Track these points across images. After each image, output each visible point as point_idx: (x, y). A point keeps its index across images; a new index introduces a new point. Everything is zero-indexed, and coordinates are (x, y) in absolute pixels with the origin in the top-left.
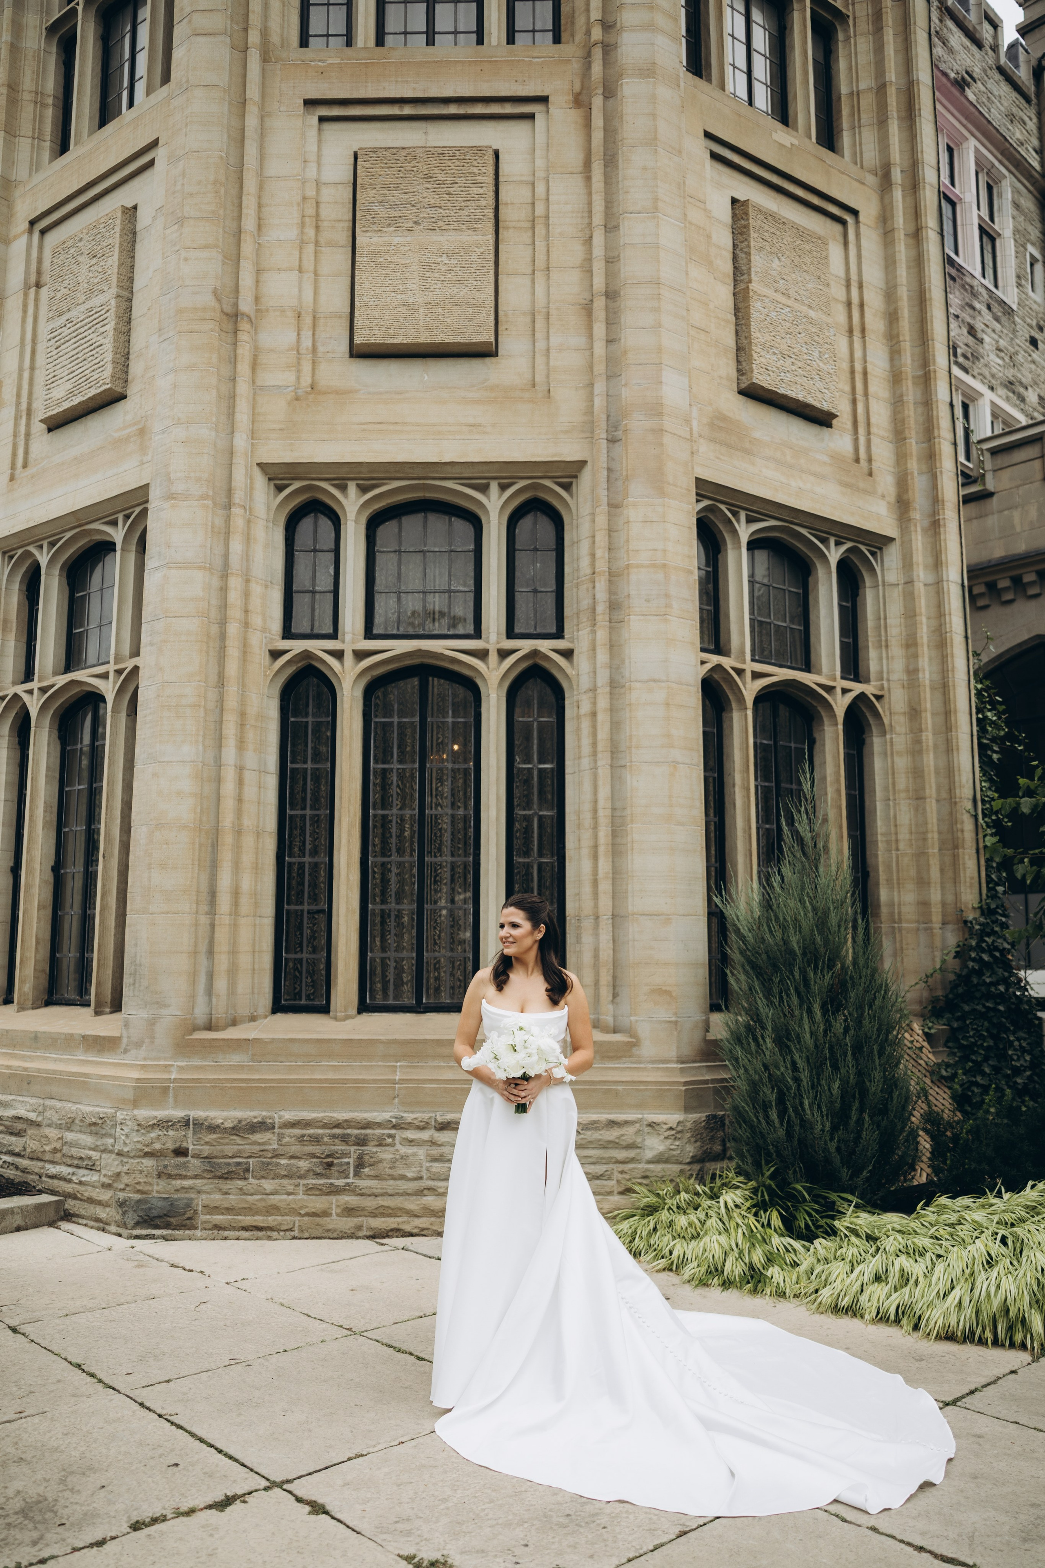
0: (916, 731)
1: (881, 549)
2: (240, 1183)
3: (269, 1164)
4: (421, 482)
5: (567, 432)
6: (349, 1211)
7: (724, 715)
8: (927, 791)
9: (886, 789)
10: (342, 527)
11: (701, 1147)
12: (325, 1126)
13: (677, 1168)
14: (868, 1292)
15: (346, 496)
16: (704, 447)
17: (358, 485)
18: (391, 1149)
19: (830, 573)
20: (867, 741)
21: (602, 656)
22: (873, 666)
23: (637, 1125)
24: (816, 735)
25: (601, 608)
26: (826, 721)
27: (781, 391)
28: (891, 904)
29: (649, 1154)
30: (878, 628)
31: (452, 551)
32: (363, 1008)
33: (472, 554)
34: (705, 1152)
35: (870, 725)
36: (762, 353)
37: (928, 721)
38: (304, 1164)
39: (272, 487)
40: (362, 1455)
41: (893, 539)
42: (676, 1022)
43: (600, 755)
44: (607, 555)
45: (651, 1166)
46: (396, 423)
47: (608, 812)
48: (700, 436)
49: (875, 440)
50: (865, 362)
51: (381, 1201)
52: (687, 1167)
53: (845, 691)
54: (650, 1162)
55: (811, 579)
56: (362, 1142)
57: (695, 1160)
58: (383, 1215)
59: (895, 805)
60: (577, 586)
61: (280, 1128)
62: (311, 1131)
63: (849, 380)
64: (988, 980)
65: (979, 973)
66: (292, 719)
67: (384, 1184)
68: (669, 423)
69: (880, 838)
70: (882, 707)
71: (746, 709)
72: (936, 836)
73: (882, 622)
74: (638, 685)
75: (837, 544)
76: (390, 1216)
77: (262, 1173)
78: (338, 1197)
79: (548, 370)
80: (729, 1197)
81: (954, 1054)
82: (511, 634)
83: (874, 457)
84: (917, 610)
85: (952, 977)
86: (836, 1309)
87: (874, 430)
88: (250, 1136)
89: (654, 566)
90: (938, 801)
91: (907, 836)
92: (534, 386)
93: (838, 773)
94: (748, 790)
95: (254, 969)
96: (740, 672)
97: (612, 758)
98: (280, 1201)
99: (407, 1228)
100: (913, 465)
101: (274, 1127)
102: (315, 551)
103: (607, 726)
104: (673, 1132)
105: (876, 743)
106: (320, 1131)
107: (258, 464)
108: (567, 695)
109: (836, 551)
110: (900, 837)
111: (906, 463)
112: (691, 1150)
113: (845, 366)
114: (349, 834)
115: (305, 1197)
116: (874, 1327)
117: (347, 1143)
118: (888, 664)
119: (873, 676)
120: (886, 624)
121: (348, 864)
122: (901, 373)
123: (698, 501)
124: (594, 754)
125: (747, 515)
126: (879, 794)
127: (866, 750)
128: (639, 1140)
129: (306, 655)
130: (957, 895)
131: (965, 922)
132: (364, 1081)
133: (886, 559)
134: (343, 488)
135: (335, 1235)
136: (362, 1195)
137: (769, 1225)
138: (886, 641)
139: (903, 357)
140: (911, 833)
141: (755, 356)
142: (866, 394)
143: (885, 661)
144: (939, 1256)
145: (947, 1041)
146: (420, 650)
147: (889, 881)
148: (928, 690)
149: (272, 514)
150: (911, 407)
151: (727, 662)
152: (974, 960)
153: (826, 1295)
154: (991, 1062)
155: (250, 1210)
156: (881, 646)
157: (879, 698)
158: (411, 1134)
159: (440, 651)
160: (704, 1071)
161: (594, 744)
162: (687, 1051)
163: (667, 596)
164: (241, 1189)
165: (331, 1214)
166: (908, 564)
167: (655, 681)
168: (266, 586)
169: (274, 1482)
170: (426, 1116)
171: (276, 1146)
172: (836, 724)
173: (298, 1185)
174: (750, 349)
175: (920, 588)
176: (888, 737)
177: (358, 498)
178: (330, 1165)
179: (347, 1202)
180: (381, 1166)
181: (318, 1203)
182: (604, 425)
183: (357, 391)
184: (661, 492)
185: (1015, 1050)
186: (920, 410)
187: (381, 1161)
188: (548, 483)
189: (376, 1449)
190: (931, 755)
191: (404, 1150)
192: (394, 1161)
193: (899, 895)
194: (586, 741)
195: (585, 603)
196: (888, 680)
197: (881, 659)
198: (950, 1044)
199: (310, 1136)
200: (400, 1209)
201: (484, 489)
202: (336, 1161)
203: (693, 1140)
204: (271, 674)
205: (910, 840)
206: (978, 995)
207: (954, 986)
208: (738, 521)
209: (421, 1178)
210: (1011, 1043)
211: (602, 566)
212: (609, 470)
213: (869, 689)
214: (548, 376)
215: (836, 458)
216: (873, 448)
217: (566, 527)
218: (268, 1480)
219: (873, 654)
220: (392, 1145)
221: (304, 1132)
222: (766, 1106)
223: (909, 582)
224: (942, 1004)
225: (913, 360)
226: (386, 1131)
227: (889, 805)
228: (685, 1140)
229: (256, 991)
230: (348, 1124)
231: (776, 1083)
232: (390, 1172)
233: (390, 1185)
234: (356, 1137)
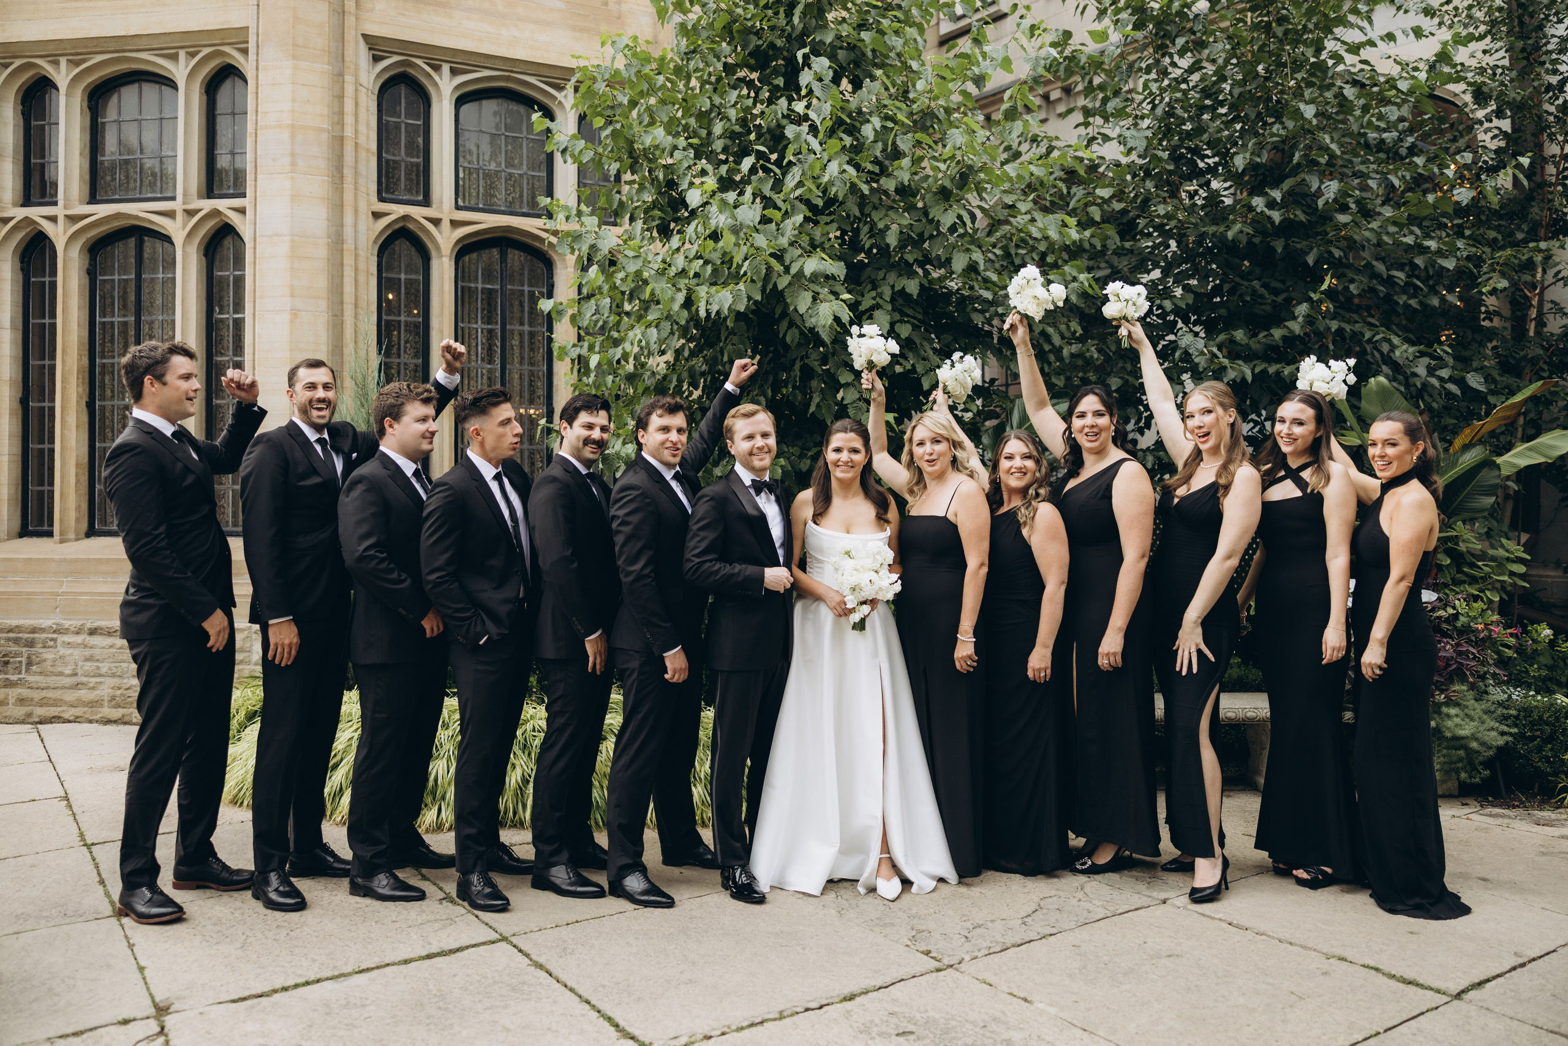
4: (121, 55)
6: (21, 701)
15: (58, 71)
17: (67, 61)
18: (53, 650)
23: (246, 633)
31: (162, 118)
32: (91, 532)
51: (44, 694)
56: (31, 644)
58: (47, 705)
66: (32, 280)
67: (47, 679)
76: (52, 705)
78: (13, 690)
89: (280, 126)
96: (435, 221)
99: (66, 716)
102: (49, 124)
117: (19, 645)
125: (450, 68)
132: (34, 593)
134: (55, 63)
135: (10, 721)
136: (31, 688)
146: (119, 214)
151: (420, 213)
158: (67, 638)
159: (135, 213)
163: (292, 154)
165: (8, 704)
167: (278, 235)
177: (70, 70)
178: (7, 663)
179: (20, 694)
180: (44, 664)
187: (45, 660)
188: (227, 49)
191: (63, 651)
192: (54, 660)
200: (60, 700)
201: (174, 57)
202: (12, 660)
208: (439, 74)
209: (76, 674)
220: (54, 647)
226: (49, 636)
230: (18, 629)
232: (51, 669)
233: (52, 681)
234: (26, 640)
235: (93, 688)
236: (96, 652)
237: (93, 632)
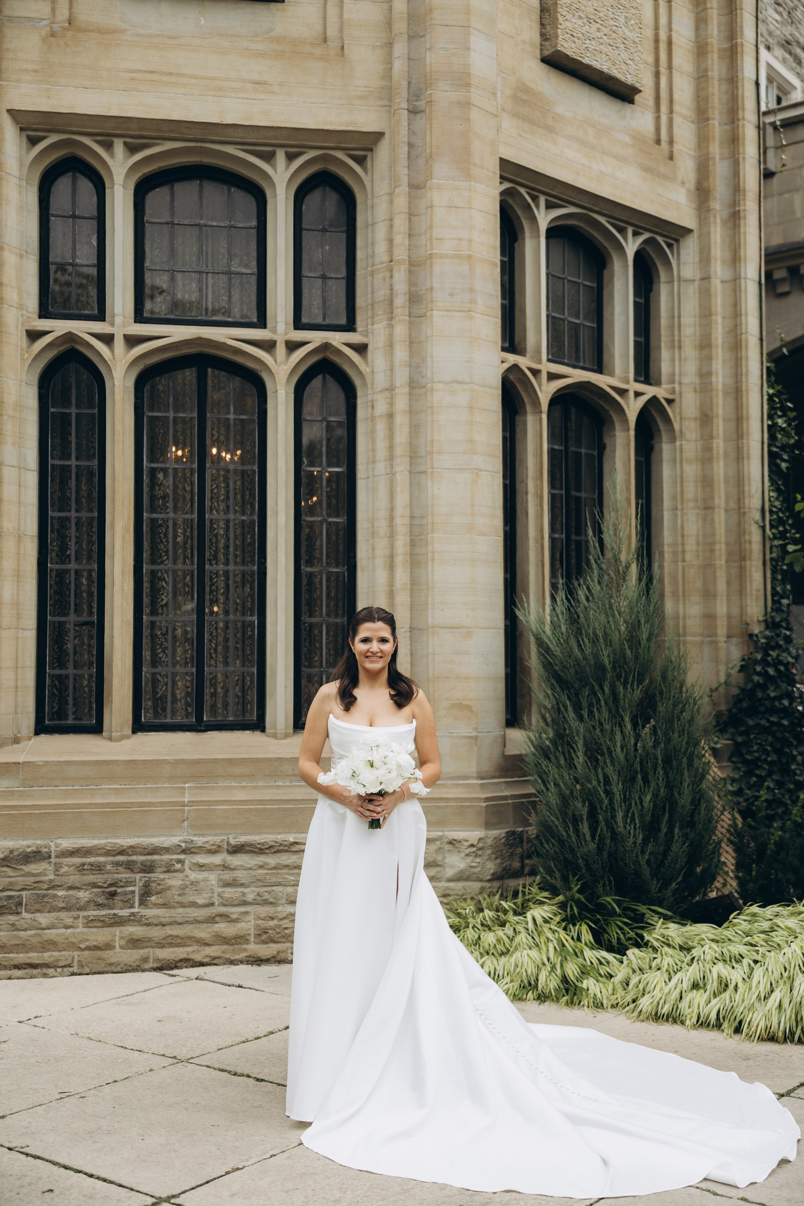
0: (707, 437)
1: (677, 241)
2: (12, 918)
3: (44, 896)
4: (199, 144)
5: (362, 98)
6: (134, 943)
7: (518, 418)
8: (716, 501)
9: (674, 498)
10: (107, 191)
11: (501, 864)
12: (108, 853)
13: (477, 885)
14: (688, 999)
15: (112, 156)
16: (507, 123)
17: (125, 144)
18: (180, 875)
19: (626, 266)
20: (656, 447)
21: (401, 354)
22: (665, 368)
23: (438, 843)
24: (607, 441)
25: (400, 301)
26: (618, 426)
27: (586, 61)
28: (676, 617)
29: (450, 872)
30: (671, 327)
31: (231, 227)
32: (138, 727)
33: (254, 232)
34: (504, 869)
35: (659, 431)
36: (569, 17)
37: (720, 427)
38: (84, 895)
39: (24, 139)
40: (238, 1169)
41: (690, 231)
42: (476, 738)
43: (398, 460)
44: (407, 242)
45: (452, 884)
46: (171, 74)
47: (407, 520)
48: (503, 110)
49: (677, 120)
50: (670, 30)
51: (169, 931)
52: (488, 885)
53: (637, 394)
54: (450, 880)
55: (606, 272)
56: (148, 868)
57: (497, 877)
58: (171, 945)
59: (683, 514)
60: (372, 273)
61: (57, 857)
62: (92, 859)
63: (652, 50)
64: (772, 695)
65: (764, 687)
66: (53, 410)
67: (173, 912)
68: (477, 96)
69: (666, 548)
70: (674, 412)
71: (541, 412)
72: (723, 547)
73: (676, 320)
74: (440, 386)
75: (635, 234)
76: (178, 945)
77: (37, 906)
78: (122, 928)
79: (342, 23)
80: (538, 913)
81: (738, 769)
82: (298, 325)
83: (676, 139)
84: (713, 309)
85: (735, 691)
86: (657, 1017)
87: (676, 108)
88: (24, 867)
89: (459, 257)
90: (726, 511)
91: (694, 547)
92: (325, 40)
93: (628, 482)
94: (541, 498)
95: (17, 687)
96: (536, 373)
97: (411, 464)
98: (58, 935)
99: (198, 957)
100: (716, 149)
101: (50, 857)
102: (74, 216)
103: (406, 430)
104: (474, 849)
105: (666, 449)
106: (102, 859)
107: (9, 111)
108: (359, 393)
109: (634, 242)
110: (687, 548)
111: (707, 147)
112: (491, 867)
113: (649, 33)
114: (124, 540)
115: (86, 930)
116: (695, 1032)
117: (132, 871)
118: (680, 366)
119: (664, 378)
120: (679, 322)
121: (123, 572)
122: (707, 44)
123: (501, 183)
124: (391, 458)
125: (546, 200)
126: (667, 503)
127: (654, 457)
128: (439, 858)
129: (70, 337)
130: (742, 608)
131: (751, 636)
132: (150, 804)
133: (683, 252)
134: (108, 146)
135: (119, 969)
136: (148, 925)
137: (579, 939)
138: (680, 341)
139: (710, 27)
140: (698, 544)
141: (561, 19)
142: (670, 67)
143: (677, 363)
144: (756, 962)
145: (731, 756)
146: (200, 339)
147: (675, 593)
148: (720, 394)
149: (25, 170)
150: (716, 83)
151: (523, 362)
152: (759, 674)
153: (645, 1003)
154: (775, 777)
155: (23, 947)
156: (673, 347)
157: (670, 402)
158: (201, 859)
159: (222, 340)
160: (503, 787)
161: (391, 448)
162: (487, 767)
163: (472, 290)
164: (13, 925)
165: (114, 947)
166: (705, 259)
167: (458, 382)
168: (21, 256)
169: (160, 1198)
170: (218, 839)
171: (52, 877)
172: (628, 430)
173: (78, 918)
174: (556, 11)
175: (717, 285)
176: (678, 443)
177: (126, 158)
178: (113, 894)
179: (132, 933)
180: (169, 893)
181: (100, 936)
182: (404, 93)
183: (123, 31)
184: (468, 175)
185: (798, 764)
186: (724, 87)
187: (169, 888)
188: (340, 155)
189: (250, 1163)
190: (722, 464)
191: (194, 876)
192: (184, 888)
193: (685, 608)
194: (381, 445)
195: (382, 294)
196: (680, 383)
197: (673, 360)
198: (734, 759)
199: (90, 864)
200: (190, 938)
201: (269, 157)
202: (119, 890)
203: (493, 856)
204: (29, 357)
205: (697, 551)
206: (762, 709)
207: (737, 700)
208: (538, 206)
209: (212, 904)
210: (794, 758)
211: (401, 253)
212: (410, 145)
213: (660, 392)
214: (341, 30)
215: (637, 138)
216: (675, 128)
217: (359, 207)
218: (152, 1196)
219: (665, 355)
220: (182, 871)
221: (84, 860)
222: (576, 820)
223: (706, 278)
224: (725, 718)
225: (719, 31)
226: (175, 857)
227: (676, 515)
228: (485, 857)
229: (19, 710)
230: (133, 850)
231: (589, 797)
232: (179, 899)
233: (179, 913)
234: (142, 863)
235: (236, 921)
236: (240, 875)
237: (237, 850)
